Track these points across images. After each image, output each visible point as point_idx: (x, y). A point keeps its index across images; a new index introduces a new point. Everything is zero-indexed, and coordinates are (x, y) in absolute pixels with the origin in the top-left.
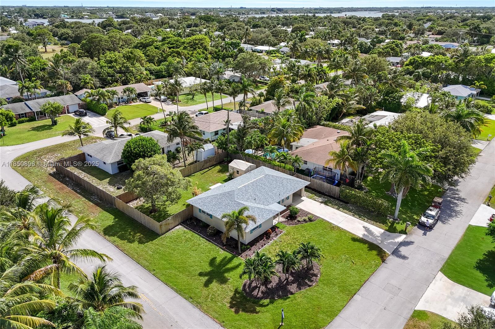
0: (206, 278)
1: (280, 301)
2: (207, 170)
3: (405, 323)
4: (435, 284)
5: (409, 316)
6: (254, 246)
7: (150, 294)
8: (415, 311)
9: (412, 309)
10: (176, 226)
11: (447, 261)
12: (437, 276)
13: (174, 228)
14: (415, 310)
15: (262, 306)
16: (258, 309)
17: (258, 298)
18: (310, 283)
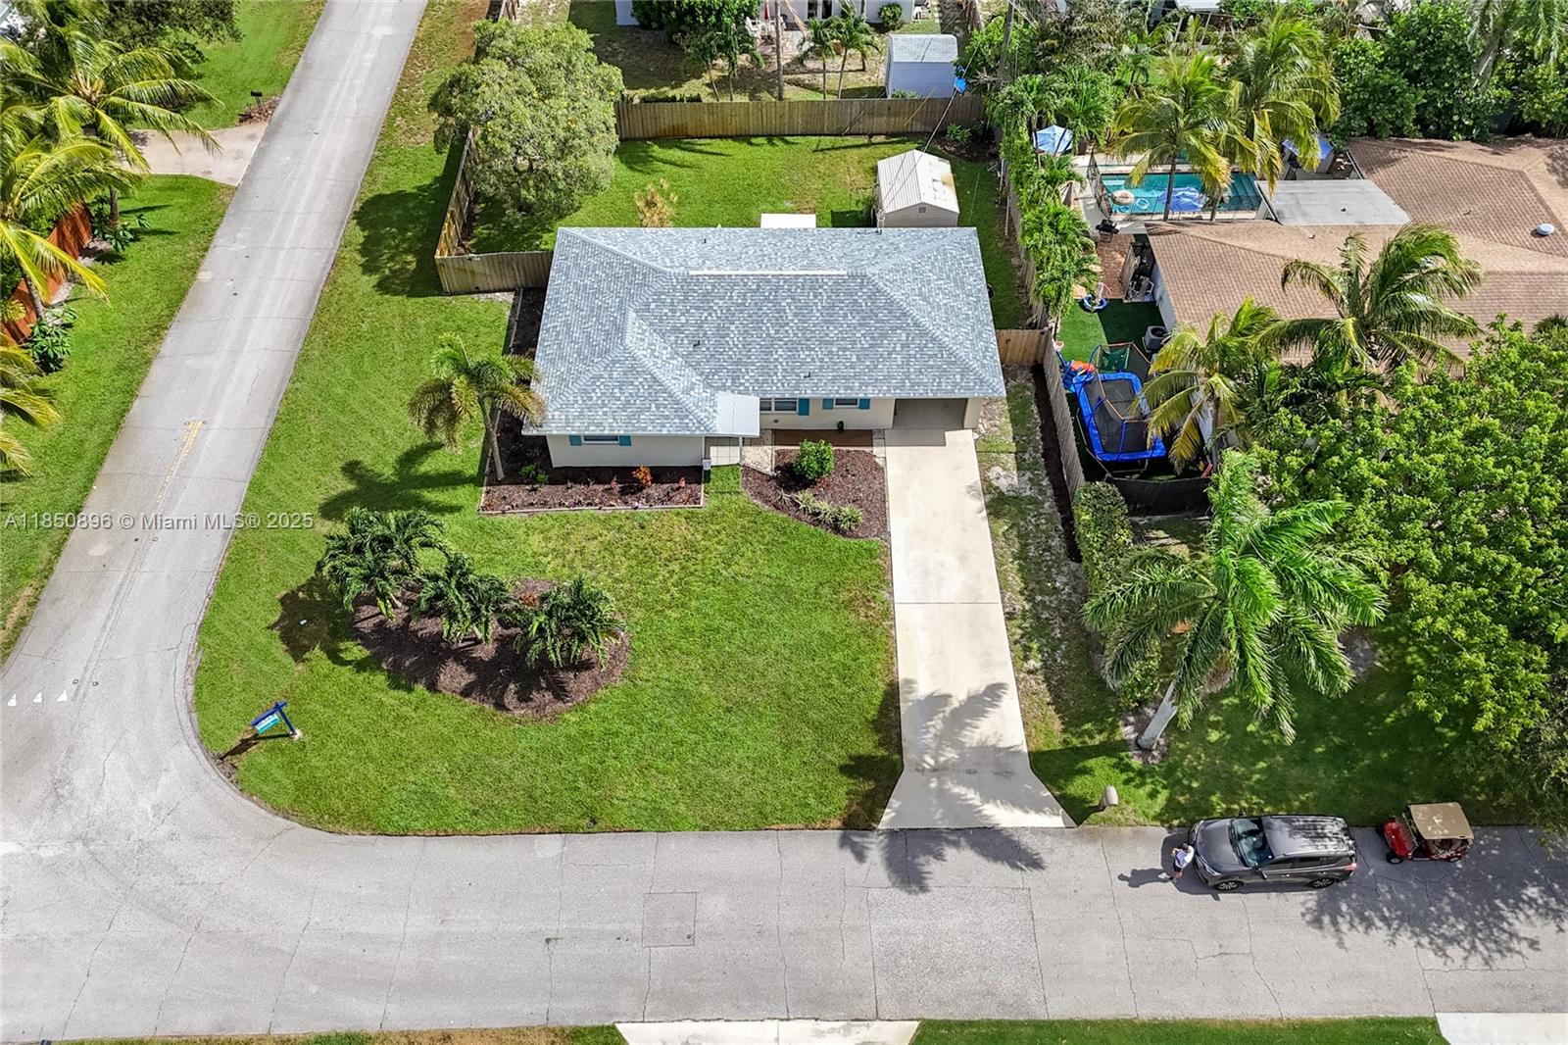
0: (351, 487)
1: (380, 679)
2: (864, 140)
3: (522, 1023)
4: (820, 1034)
5: (571, 1022)
6: (561, 488)
7: (211, 436)
8: (612, 1030)
9: (611, 1015)
10: (499, 291)
11: (1014, 1024)
12: (877, 1024)
13: (495, 291)
14: (614, 1028)
15: (334, 656)
16: (317, 653)
17: (357, 629)
18: (510, 699)
